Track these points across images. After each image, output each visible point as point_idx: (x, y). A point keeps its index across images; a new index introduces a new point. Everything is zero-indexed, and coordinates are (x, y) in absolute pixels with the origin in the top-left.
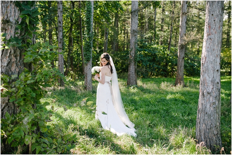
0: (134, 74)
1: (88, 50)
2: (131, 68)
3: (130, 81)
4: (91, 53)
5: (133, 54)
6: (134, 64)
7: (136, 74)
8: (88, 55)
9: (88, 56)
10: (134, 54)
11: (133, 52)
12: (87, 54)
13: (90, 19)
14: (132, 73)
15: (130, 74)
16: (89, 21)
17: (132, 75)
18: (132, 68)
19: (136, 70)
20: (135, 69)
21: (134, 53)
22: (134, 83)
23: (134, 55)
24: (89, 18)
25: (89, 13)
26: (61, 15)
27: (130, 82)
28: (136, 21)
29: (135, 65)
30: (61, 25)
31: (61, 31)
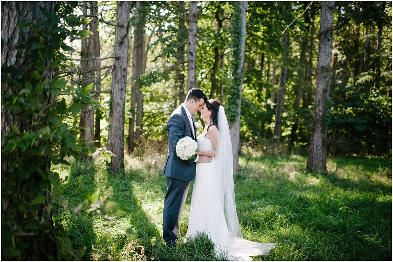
0: (320, 149)
1: (233, 102)
2: (315, 138)
3: (313, 161)
4: (238, 108)
5: (319, 111)
6: (321, 130)
7: (326, 150)
8: (233, 110)
9: (232, 112)
10: (322, 112)
11: (321, 107)
12: (230, 109)
13: (239, 47)
14: (317, 147)
15: (314, 149)
16: (238, 50)
17: (317, 150)
18: (317, 139)
19: (324, 141)
20: (323, 139)
21: (321, 110)
22: (320, 167)
23: (321, 114)
24: (238, 44)
25: (238, 36)
26: (193, 41)
27: (312, 164)
28: (327, 51)
29: (323, 132)
30: (194, 59)
31: (192, 68)
